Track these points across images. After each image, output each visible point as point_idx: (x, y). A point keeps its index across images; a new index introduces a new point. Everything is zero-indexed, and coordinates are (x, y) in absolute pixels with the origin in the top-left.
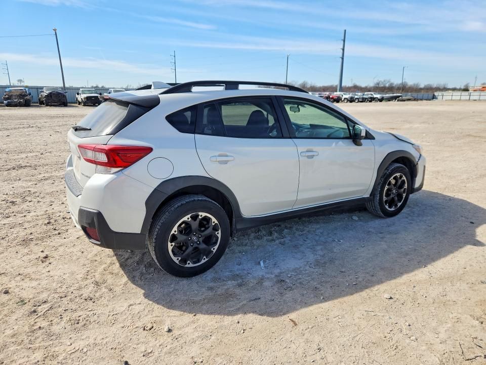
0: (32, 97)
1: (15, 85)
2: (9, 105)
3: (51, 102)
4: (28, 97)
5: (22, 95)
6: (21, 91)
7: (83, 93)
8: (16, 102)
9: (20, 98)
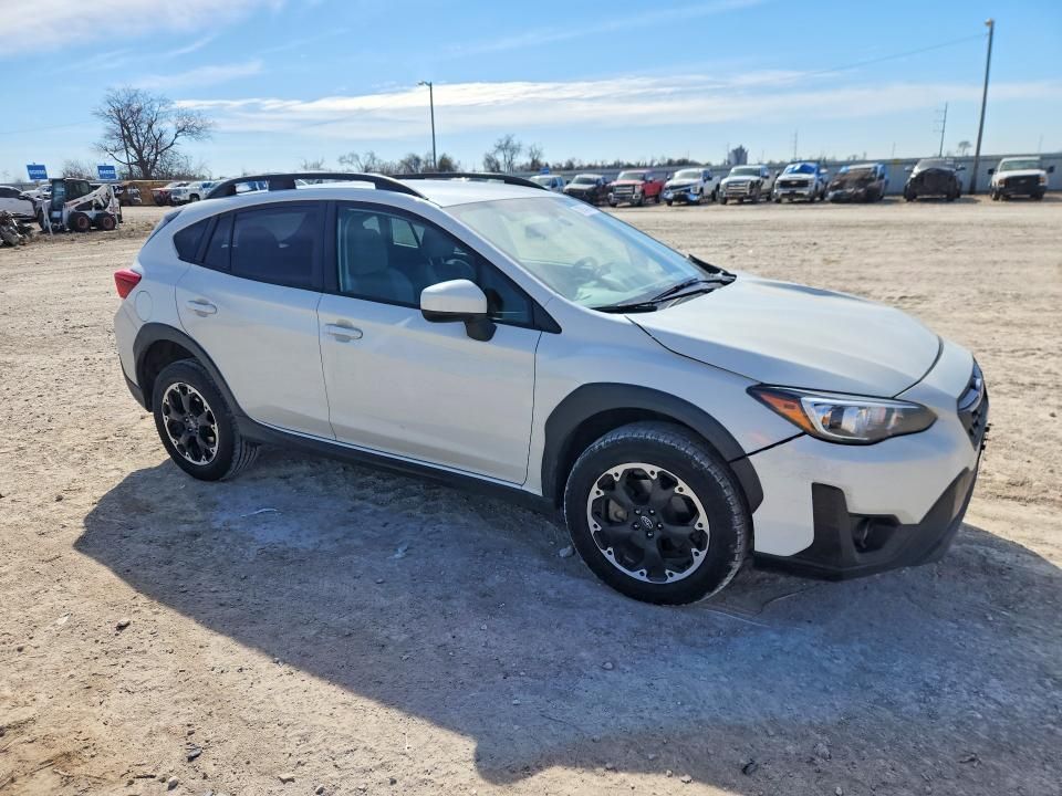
0: (887, 182)
1: (857, 159)
2: (837, 200)
3: (922, 194)
4: (874, 184)
5: (864, 180)
6: (863, 172)
7: (1008, 167)
8: (850, 194)
9: (860, 187)
